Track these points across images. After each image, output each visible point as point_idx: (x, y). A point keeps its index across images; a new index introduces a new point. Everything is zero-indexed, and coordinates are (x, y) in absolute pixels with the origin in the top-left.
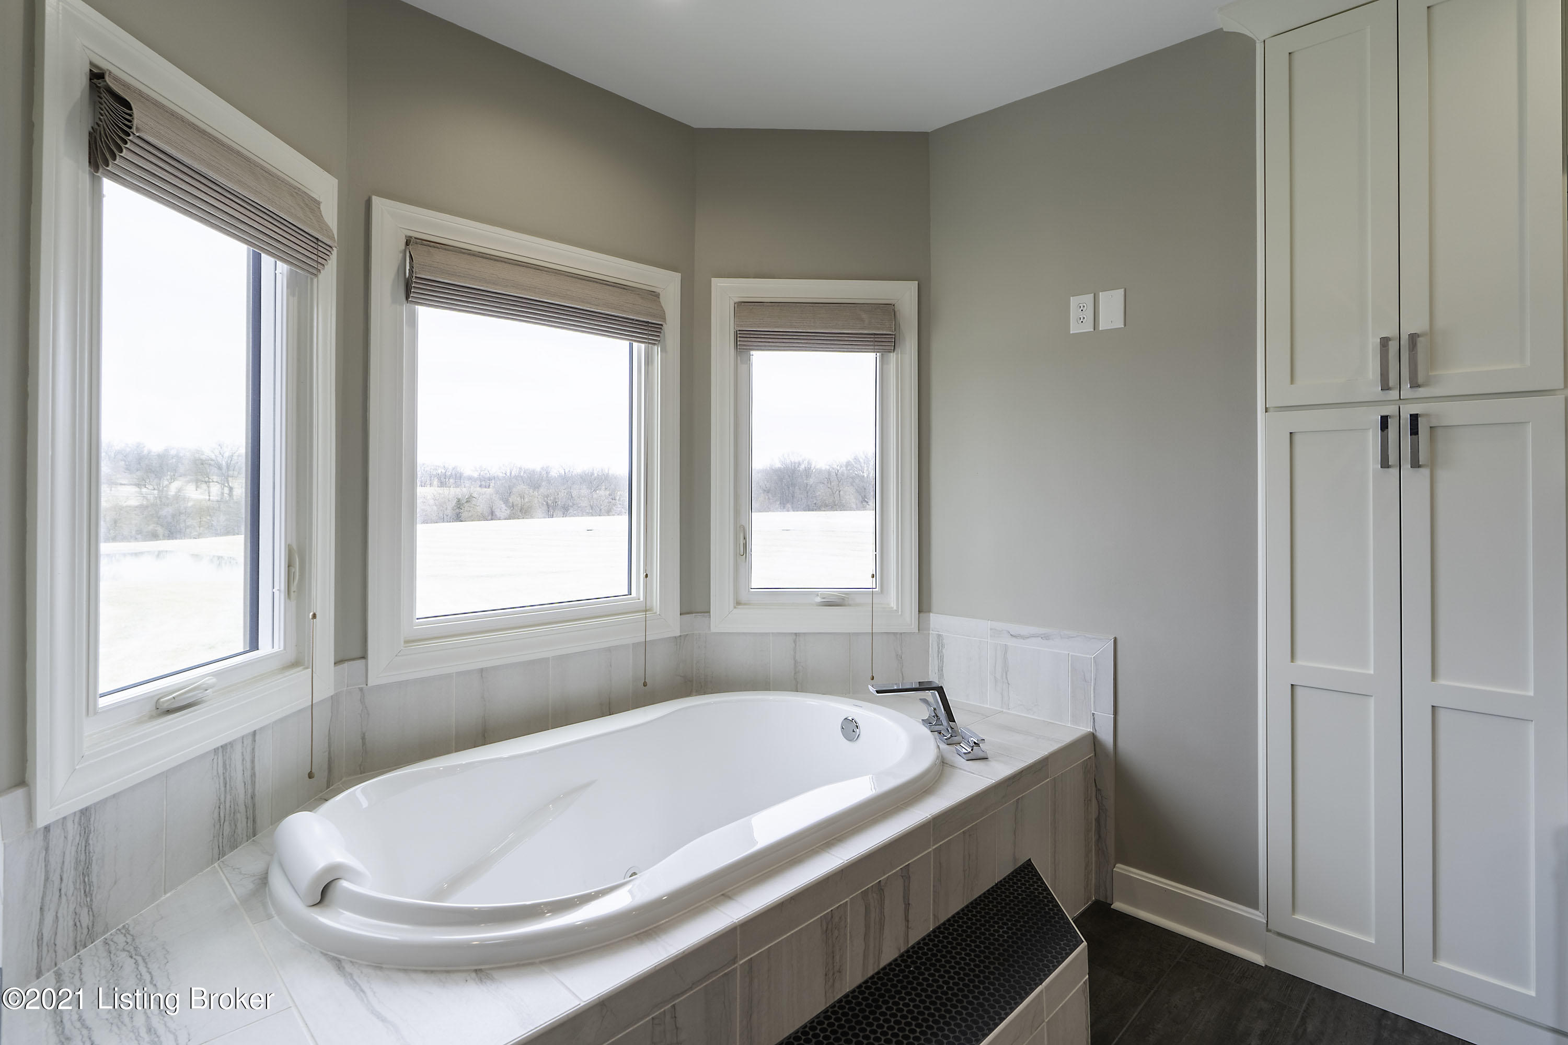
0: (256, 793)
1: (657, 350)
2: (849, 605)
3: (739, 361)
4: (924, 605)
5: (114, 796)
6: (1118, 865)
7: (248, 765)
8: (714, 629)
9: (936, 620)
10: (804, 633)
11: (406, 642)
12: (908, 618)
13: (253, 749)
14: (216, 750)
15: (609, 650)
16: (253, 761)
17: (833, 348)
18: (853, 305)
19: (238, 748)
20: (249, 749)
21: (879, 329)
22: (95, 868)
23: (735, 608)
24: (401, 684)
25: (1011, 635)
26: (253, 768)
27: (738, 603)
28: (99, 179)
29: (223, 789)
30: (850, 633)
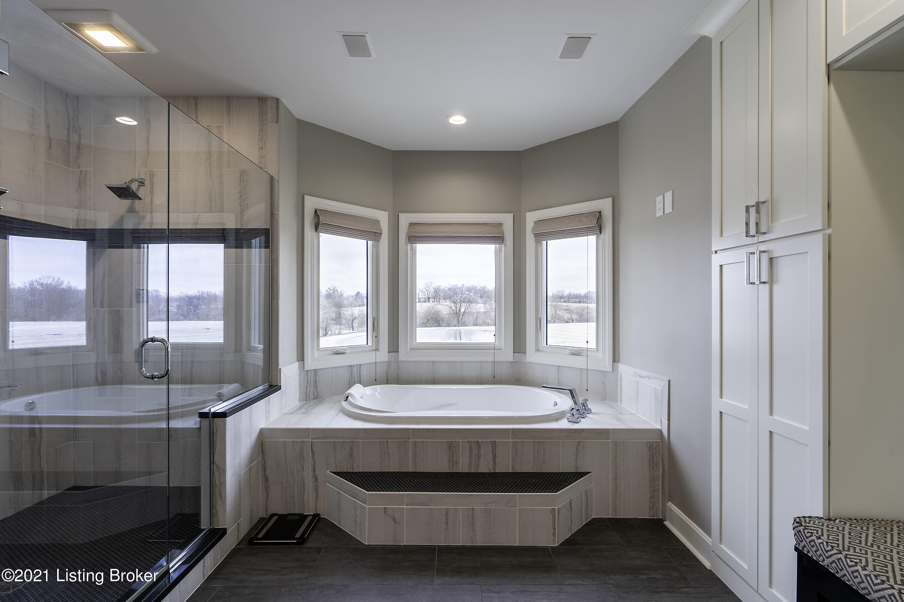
0: (361, 380)
1: (503, 245)
2: (583, 356)
3: (538, 246)
4: (615, 359)
5: (322, 369)
6: (669, 502)
7: (359, 373)
8: (528, 360)
9: (622, 367)
10: (562, 366)
11: (411, 349)
12: (606, 364)
13: (360, 369)
14: (349, 366)
15: (481, 362)
16: (360, 372)
17: (572, 236)
18: (580, 215)
19: (355, 367)
20: (359, 369)
21: (589, 225)
22: (318, 383)
23: (536, 352)
24: (408, 361)
25: (640, 376)
26: (360, 374)
27: (538, 350)
28: (319, 234)
29: (351, 376)
30: (581, 369)
